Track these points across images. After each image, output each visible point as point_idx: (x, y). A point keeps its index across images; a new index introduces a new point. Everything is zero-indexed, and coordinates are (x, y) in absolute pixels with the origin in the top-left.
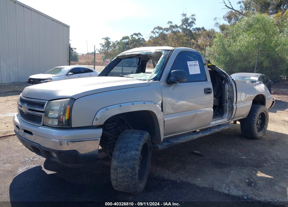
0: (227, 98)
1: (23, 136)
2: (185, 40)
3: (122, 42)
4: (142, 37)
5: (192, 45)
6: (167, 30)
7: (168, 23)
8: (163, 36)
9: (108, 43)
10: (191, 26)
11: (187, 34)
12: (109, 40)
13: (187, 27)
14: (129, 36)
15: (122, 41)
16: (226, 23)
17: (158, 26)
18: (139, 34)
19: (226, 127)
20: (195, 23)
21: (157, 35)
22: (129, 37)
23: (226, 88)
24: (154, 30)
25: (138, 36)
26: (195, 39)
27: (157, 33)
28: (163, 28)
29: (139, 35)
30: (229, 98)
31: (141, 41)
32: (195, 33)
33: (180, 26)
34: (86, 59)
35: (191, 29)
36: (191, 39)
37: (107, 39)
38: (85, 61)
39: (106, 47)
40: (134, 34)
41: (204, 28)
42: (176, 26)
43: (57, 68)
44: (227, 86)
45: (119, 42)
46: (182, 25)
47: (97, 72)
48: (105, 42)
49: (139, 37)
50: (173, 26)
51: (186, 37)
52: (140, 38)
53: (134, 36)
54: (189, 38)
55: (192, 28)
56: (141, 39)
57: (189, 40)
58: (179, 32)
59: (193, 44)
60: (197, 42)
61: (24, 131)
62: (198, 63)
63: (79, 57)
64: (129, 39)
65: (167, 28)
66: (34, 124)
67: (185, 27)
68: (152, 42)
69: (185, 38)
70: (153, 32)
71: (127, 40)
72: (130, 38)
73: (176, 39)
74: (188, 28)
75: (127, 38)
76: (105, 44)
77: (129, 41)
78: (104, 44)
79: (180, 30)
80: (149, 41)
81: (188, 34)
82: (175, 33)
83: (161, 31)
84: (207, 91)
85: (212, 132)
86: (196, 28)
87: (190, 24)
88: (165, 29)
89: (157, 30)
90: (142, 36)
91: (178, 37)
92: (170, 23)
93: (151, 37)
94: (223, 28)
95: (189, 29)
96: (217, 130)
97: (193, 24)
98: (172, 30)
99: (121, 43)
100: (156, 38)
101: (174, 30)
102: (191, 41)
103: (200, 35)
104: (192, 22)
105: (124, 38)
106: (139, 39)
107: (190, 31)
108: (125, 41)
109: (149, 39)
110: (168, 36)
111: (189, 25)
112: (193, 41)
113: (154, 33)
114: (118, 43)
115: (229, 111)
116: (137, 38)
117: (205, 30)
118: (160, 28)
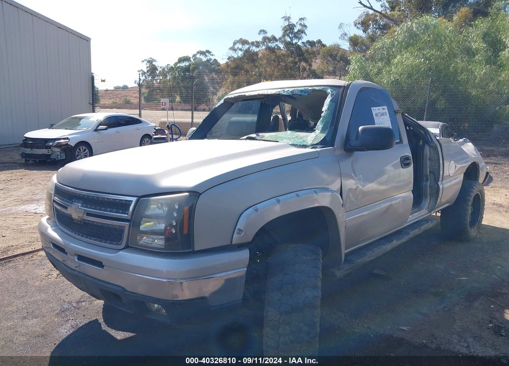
0: (427, 172)
1: (76, 269)
2: (291, 62)
3: (179, 67)
4: (213, 58)
5: (302, 71)
6: (257, 44)
7: (259, 34)
8: (250, 55)
9: (153, 69)
10: (299, 39)
11: (292, 52)
12: (154, 63)
13: (292, 40)
14: (191, 56)
15: (178, 65)
16: (360, 33)
17: (241, 39)
18: (208, 52)
19: (428, 224)
20: (306, 33)
21: (240, 53)
22: (190, 58)
23: (427, 154)
24: (234, 45)
25: (206, 56)
26: (306, 61)
27: (241, 50)
28: (250, 42)
29: (207, 54)
30: (430, 172)
31: (212, 64)
32: (307, 51)
33: (280, 39)
34: (113, 98)
35: (300, 43)
36: (300, 61)
37: (150, 62)
38: (111, 101)
39: (149, 75)
40: (198, 53)
41: (321, 42)
42: (274, 39)
43: (76, 118)
44: (427, 150)
45: (172, 67)
46: (284, 36)
47: (149, 124)
48: (148, 67)
49: (209, 58)
50: (268, 38)
51: (291, 57)
52: (211, 59)
53: (198, 56)
54: (297, 60)
55: (300, 41)
56: (212, 61)
57: (296, 63)
58: (279, 48)
59: (304, 69)
60: (310, 65)
61: (78, 259)
62: (386, 111)
63: (99, 95)
64: (190, 61)
65: (257, 42)
66: (103, 244)
67: (288, 39)
68: (232, 66)
69: (290, 59)
70: (233, 49)
71: (187, 64)
72: (192, 60)
73: (274, 61)
74: (295, 41)
75: (186, 59)
76: (148, 71)
77: (190, 65)
78: (146, 71)
79: (282, 46)
80: (227, 64)
81: (295, 52)
82: (271, 50)
83: (247, 47)
84: (404, 162)
85: (411, 236)
86: (308, 42)
87: (298, 35)
88: (253, 43)
89: (240, 46)
90: (213, 55)
91: (278, 57)
92: (262, 32)
93: (229, 58)
94: (354, 41)
95: (296, 43)
96: (416, 232)
97: (303, 35)
98: (268, 46)
99: (175, 69)
100: (240, 59)
101: (270, 45)
102: (300, 64)
103: (314, 54)
104: (301, 31)
105: (181, 60)
106: (208, 61)
107: (298, 47)
108: (183, 64)
109: (227, 62)
110: (260, 55)
111: (296, 37)
112: (303, 64)
113: (235, 50)
114: (172, 69)
115: (430, 196)
116: (204, 59)
117: (324, 46)
118: (244, 42)
